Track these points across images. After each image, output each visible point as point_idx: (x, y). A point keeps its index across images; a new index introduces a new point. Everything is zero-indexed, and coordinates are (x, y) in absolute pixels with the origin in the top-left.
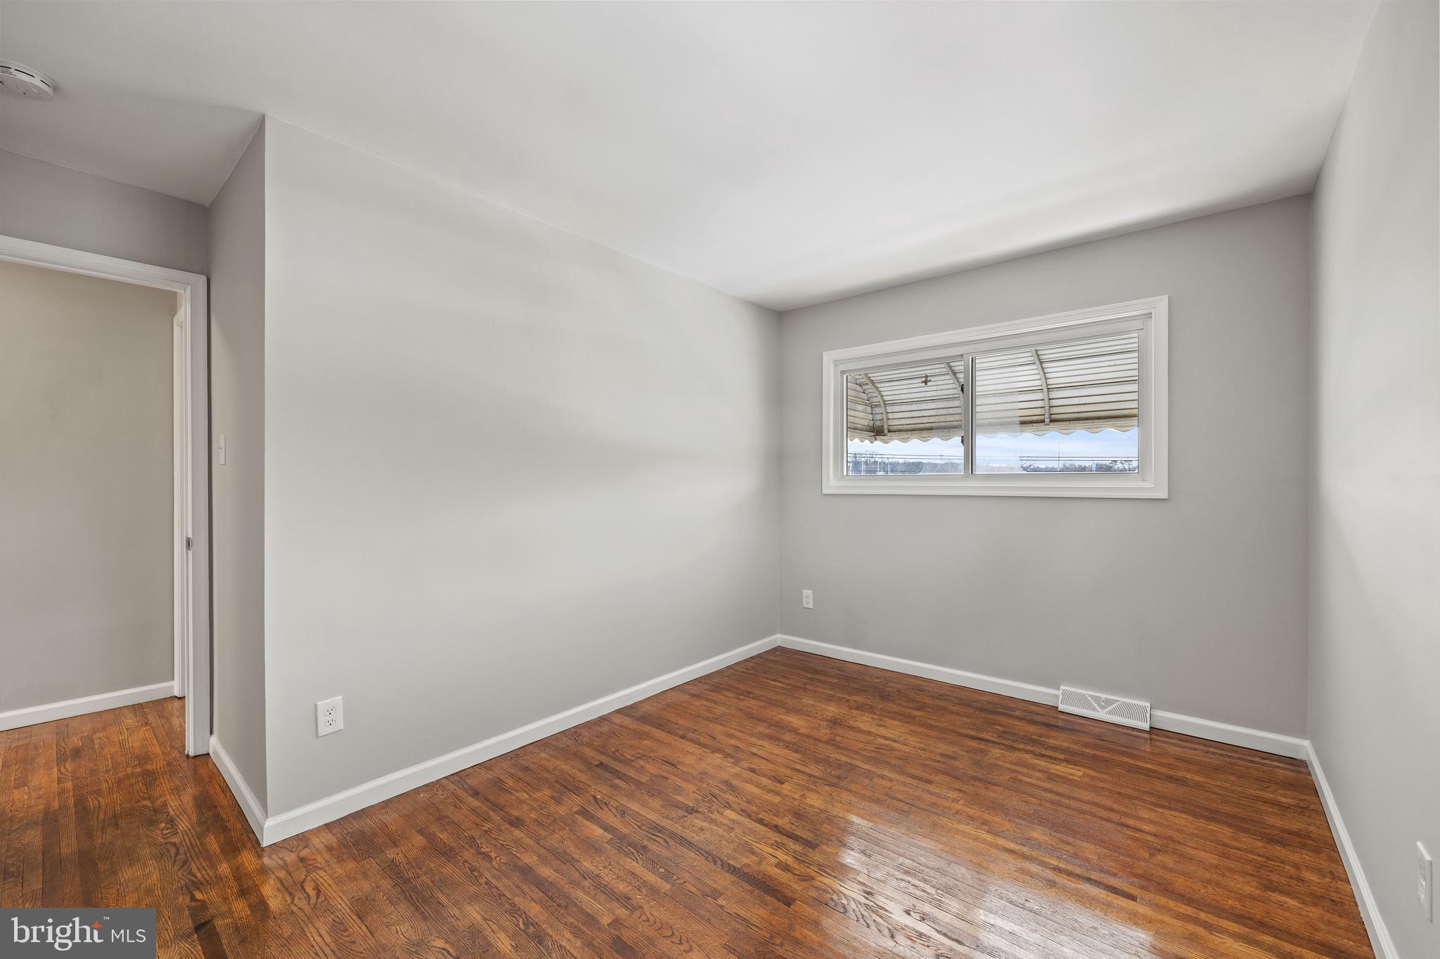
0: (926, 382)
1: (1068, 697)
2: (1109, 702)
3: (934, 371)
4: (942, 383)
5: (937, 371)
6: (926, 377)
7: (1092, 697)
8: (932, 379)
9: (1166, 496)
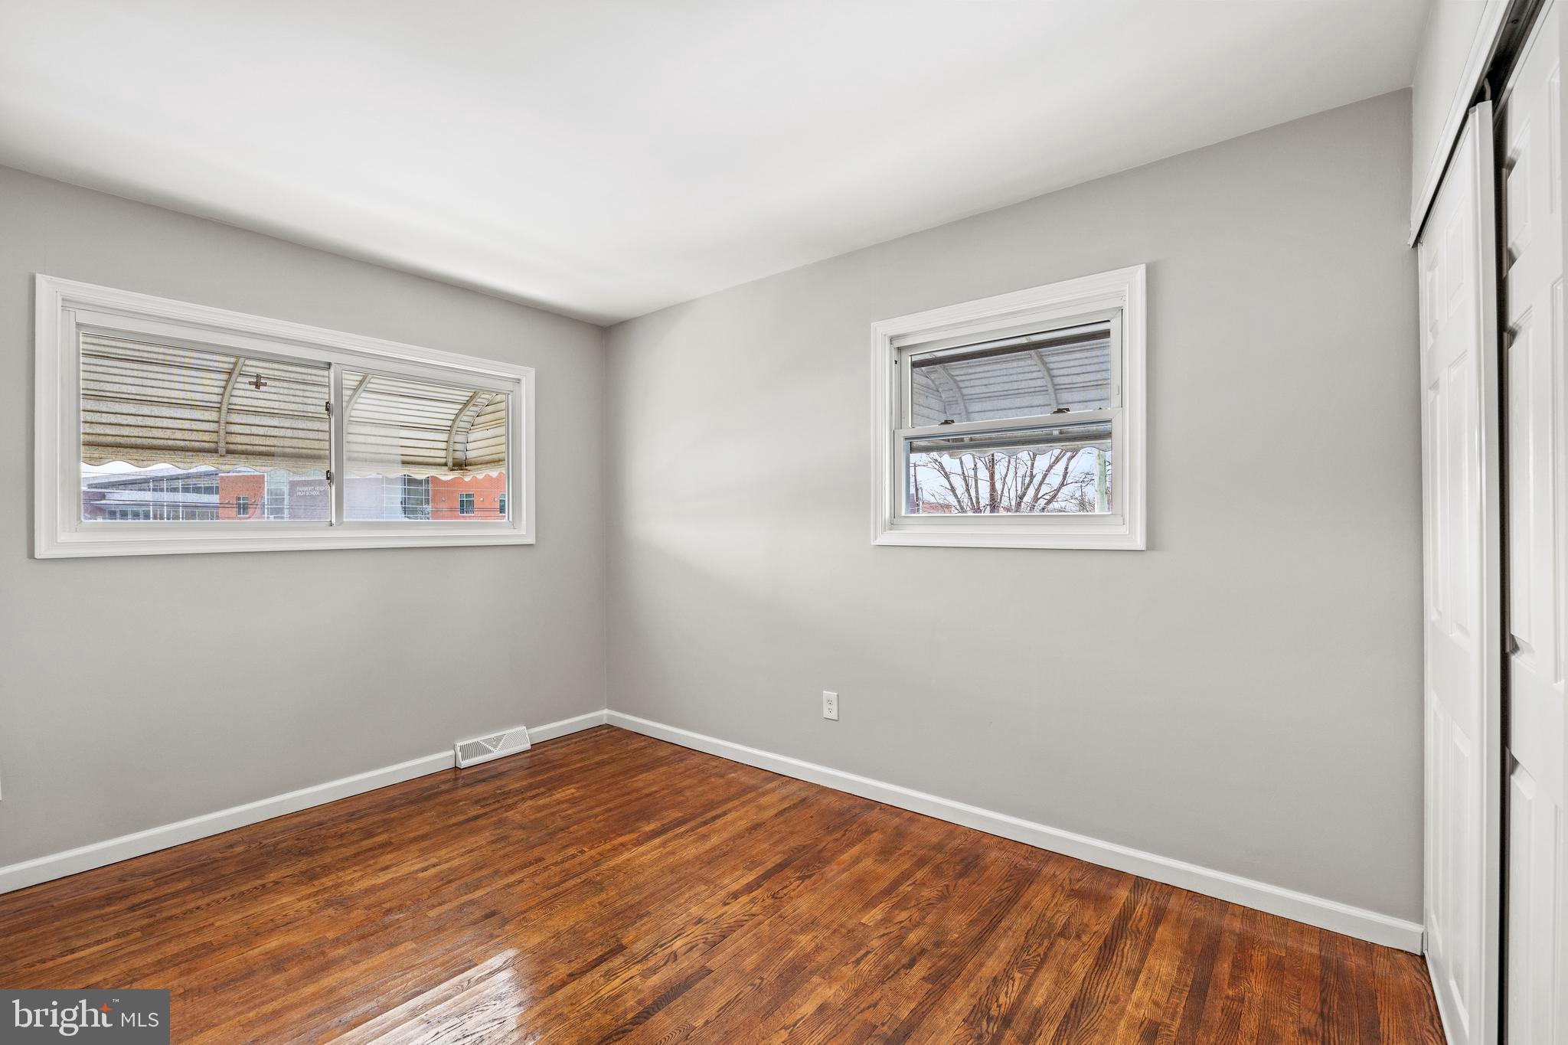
0: (257, 385)
1: (467, 751)
2: (499, 739)
3: (271, 372)
4: (286, 391)
5: (276, 373)
6: (258, 376)
7: (483, 741)
8: (269, 383)
9: (531, 540)
